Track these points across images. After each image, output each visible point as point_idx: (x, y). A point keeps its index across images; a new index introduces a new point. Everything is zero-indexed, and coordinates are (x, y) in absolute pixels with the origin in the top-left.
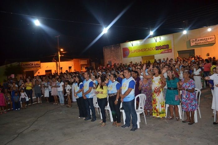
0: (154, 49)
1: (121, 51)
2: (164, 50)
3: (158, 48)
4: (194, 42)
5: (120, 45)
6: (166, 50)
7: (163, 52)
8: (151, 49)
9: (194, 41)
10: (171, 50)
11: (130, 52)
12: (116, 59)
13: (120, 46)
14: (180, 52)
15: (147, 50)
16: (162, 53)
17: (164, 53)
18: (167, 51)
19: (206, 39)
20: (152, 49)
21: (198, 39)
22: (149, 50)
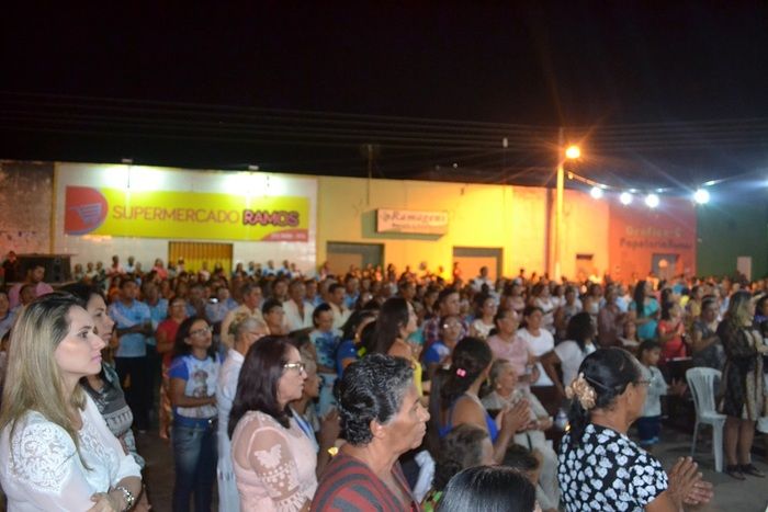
0: (233, 217)
1: (53, 197)
2: (278, 228)
3: (252, 218)
4: (390, 222)
5: (53, 167)
6: (285, 232)
7: (274, 236)
8: (222, 216)
9: (388, 216)
10: (305, 232)
11: (111, 212)
12: (15, 236)
13: (52, 176)
14: (334, 248)
15: (202, 216)
16: (268, 239)
17: (275, 240)
18: (289, 236)
19: (426, 217)
20: (228, 217)
21: (402, 213)
22: (212, 216)
